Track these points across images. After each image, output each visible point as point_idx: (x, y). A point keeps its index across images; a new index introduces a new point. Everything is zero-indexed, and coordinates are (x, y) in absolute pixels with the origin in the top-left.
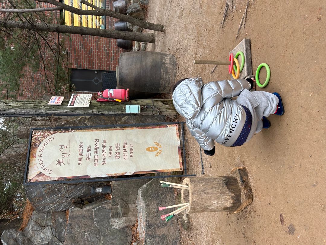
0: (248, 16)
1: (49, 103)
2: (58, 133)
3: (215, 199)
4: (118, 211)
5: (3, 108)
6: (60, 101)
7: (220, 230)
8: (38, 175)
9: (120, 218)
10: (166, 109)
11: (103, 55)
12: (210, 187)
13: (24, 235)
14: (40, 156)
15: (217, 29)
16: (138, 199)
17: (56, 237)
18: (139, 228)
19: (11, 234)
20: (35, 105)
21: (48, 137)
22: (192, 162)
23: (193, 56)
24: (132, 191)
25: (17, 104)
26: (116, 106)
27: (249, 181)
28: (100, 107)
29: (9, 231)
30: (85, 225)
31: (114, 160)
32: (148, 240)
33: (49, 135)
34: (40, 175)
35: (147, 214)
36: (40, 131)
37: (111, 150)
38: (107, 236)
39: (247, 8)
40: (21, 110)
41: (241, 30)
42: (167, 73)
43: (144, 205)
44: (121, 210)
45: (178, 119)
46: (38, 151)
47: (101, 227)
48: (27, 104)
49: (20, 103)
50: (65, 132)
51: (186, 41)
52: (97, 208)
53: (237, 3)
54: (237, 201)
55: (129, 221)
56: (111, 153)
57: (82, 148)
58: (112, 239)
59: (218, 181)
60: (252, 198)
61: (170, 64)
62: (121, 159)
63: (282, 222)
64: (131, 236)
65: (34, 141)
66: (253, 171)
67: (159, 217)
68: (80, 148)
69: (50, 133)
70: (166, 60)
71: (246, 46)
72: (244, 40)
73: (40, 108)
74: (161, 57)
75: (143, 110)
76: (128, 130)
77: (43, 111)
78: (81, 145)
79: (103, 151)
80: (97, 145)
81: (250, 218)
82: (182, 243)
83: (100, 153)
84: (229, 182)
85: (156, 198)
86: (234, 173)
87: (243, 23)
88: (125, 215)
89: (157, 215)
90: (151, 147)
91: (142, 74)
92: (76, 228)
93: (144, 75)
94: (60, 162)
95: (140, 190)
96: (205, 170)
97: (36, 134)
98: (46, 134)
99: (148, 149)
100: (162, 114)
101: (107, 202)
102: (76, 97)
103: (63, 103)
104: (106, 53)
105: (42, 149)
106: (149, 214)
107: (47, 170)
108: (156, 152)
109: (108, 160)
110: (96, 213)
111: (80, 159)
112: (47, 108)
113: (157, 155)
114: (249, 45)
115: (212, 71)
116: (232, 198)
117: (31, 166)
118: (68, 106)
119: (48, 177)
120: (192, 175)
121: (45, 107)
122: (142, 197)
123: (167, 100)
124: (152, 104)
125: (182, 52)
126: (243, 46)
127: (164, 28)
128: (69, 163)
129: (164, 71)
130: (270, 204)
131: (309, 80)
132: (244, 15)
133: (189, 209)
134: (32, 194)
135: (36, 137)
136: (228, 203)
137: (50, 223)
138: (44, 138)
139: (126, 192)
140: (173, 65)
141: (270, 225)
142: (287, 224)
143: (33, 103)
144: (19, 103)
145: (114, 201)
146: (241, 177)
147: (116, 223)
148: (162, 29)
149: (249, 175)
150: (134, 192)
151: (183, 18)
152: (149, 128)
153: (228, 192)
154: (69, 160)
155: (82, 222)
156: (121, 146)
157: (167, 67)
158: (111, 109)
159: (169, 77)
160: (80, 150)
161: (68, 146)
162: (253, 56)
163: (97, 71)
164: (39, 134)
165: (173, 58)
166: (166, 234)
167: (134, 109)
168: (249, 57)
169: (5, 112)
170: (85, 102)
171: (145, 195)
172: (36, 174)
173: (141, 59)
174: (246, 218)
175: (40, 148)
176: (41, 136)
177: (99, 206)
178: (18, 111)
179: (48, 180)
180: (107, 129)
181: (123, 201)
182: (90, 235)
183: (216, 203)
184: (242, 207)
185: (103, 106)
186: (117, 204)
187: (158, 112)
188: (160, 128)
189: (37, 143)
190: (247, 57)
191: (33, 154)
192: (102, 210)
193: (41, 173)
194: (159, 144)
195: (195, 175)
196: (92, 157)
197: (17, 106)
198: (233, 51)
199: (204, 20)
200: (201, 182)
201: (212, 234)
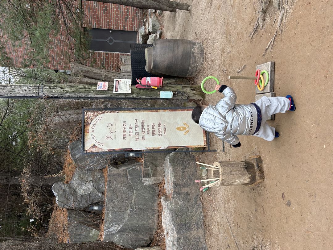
0: (276, 43)
1: (98, 89)
2: (105, 114)
3: (238, 178)
4: (149, 172)
5: (60, 93)
6: (106, 86)
7: (235, 194)
8: (92, 147)
9: (150, 177)
10: (193, 95)
11: (117, 14)
12: (235, 170)
13: (70, 187)
14: (92, 132)
15: (246, 36)
16: (166, 164)
17: (96, 189)
18: (166, 186)
19: (60, 186)
20: (86, 90)
21: (97, 117)
22: (214, 140)
23: (220, 50)
24: (160, 156)
25: (71, 89)
26: (152, 92)
27: (262, 167)
28: (139, 92)
29: (58, 184)
30: (121, 181)
31: (151, 136)
32: (175, 196)
33: (97, 115)
34: (94, 147)
35: (174, 176)
36: (90, 111)
37: (148, 128)
38: (139, 190)
39: (275, 36)
40: (75, 94)
41: (268, 51)
42: (195, 61)
43: (172, 169)
44: (151, 171)
45: (202, 101)
46: (90, 128)
47: (134, 183)
48: (79, 89)
49: (74, 88)
50: (111, 113)
51: (214, 33)
52: (131, 168)
53: (267, 25)
54: (253, 180)
55: (157, 180)
56: (148, 131)
57: (125, 126)
58: (143, 193)
59: (241, 166)
60: (264, 179)
61: (198, 53)
62: (157, 136)
63: (283, 197)
64: (158, 191)
65: (86, 120)
66: (267, 161)
67: (183, 179)
68: (123, 126)
69: (99, 113)
70: (195, 49)
71: (271, 68)
72: (270, 63)
73: (90, 93)
74: (191, 46)
75: (174, 96)
76: (161, 112)
77: (92, 95)
78: (124, 124)
79: (142, 129)
80: (137, 124)
81: (260, 191)
82: (202, 199)
83: (140, 131)
84: (248, 166)
85: (181, 164)
86: (252, 160)
87: (271, 46)
88: (154, 175)
89: (182, 178)
90: (181, 127)
91: (173, 62)
92: (114, 184)
93: (175, 63)
94: (109, 137)
95: (168, 157)
96: (225, 149)
97: (88, 114)
98: (95, 114)
99: (178, 129)
100: (190, 98)
101: (138, 164)
102: (118, 83)
103: (109, 89)
104: (121, 12)
105: (93, 126)
106: (176, 177)
107: (99, 143)
108: (185, 131)
109: (146, 137)
110: (130, 173)
111: (124, 135)
112: (95, 93)
113: (185, 133)
114: (274, 67)
115: (239, 71)
116: (250, 178)
117: (86, 140)
118: (114, 92)
119: (100, 148)
120: (214, 151)
121: (94, 92)
122: (169, 163)
123: (194, 86)
124: (182, 91)
125: (210, 43)
126: (269, 67)
127: (190, 7)
128: (115, 138)
129: (193, 60)
130: (276, 185)
131: (313, 114)
132: (272, 40)
133: (219, 184)
134: (76, 155)
135: (88, 116)
136: (247, 180)
137: (90, 179)
138: (94, 117)
139: (155, 157)
140: (201, 54)
141: (275, 198)
142: (286, 199)
143: (84, 88)
144: (72, 88)
145: (145, 165)
146: (257, 164)
147: (147, 181)
148: (188, 8)
149: (263, 162)
150: (161, 157)
151: (212, 9)
152: (179, 111)
153: (247, 174)
154: (115, 135)
155: (119, 179)
156: (156, 125)
157: (195, 56)
158: (148, 95)
159: (196, 65)
160: (124, 128)
161: (114, 125)
162: (275, 77)
163: (111, 30)
164: (90, 113)
165: (201, 47)
166: (189, 192)
167: (167, 95)
168: (273, 77)
169: (62, 96)
170: (127, 88)
171: (172, 162)
172: (91, 146)
173: (173, 49)
174: (258, 190)
175: (91, 125)
176: (92, 116)
177: (132, 167)
178: (73, 95)
179: (100, 151)
180: (145, 111)
181: (153, 164)
182: (125, 189)
183: (238, 181)
184: (256, 183)
185: (141, 92)
186: (148, 167)
187: (187, 97)
188: (188, 111)
189: (89, 122)
190: (271, 77)
191: (87, 130)
192: (134, 170)
193: (94, 145)
194: (187, 125)
195: (216, 151)
196: (134, 134)
197: (72, 91)
198: (260, 66)
199: (234, 21)
200: (228, 166)
201: (228, 196)
